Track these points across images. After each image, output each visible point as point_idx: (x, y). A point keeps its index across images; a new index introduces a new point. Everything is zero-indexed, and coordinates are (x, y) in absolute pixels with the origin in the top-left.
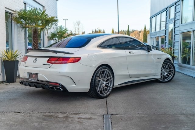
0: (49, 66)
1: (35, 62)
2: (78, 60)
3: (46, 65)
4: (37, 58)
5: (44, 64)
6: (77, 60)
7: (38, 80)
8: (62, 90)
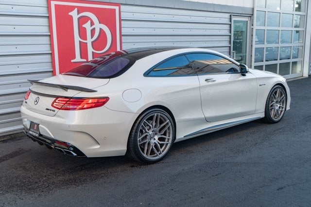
0: (54, 113)
1: (36, 103)
2: (104, 103)
3: (51, 110)
4: (39, 96)
5: (47, 109)
6: (101, 102)
7: (40, 135)
8: (75, 154)
